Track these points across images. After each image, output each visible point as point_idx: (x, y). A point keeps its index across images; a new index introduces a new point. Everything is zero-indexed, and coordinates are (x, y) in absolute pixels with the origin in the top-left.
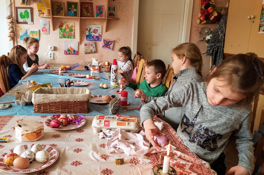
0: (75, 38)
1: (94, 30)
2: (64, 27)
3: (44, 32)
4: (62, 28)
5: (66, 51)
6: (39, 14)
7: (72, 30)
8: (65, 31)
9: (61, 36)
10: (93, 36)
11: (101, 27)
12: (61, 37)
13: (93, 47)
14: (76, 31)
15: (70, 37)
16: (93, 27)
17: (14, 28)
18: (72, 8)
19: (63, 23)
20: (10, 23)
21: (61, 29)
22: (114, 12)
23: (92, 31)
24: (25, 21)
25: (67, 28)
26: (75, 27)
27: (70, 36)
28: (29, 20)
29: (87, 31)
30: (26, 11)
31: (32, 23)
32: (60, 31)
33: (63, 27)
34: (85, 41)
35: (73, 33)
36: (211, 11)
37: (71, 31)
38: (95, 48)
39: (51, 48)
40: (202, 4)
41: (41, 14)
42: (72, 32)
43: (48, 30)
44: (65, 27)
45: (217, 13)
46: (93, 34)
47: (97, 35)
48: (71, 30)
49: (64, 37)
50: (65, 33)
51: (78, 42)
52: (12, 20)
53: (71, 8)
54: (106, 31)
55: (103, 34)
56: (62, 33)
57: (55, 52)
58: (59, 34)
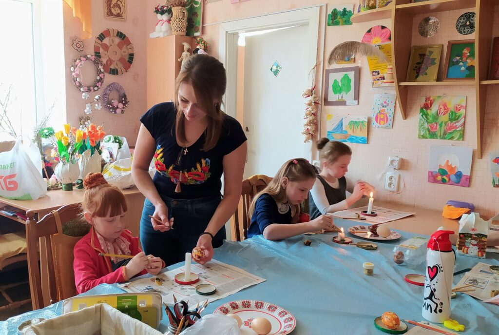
0: (463, 140)
2: (434, 109)
3: (380, 122)
4: (429, 111)
5: (434, 174)
6: (374, 80)
7: (456, 116)
8: (437, 119)
9: (422, 133)
12: (423, 136)
14: (468, 119)
15: (450, 136)
17: (318, 114)
18: (461, 59)
19: (431, 99)
20: (310, 104)
21: (426, 115)
24: (340, 98)
25: (442, 110)
26: (468, 108)
27: (451, 133)
28: (349, 97)
30: (346, 77)
31: (356, 102)
32: (421, 120)
33: (431, 110)
35: (458, 124)
37: (455, 120)
39: (392, 162)
41: (378, 80)
42: (458, 122)
43: (390, 118)
44: (437, 110)
48: (454, 118)
49: (433, 135)
50: (437, 126)
52: (315, 97)
53: (458, 58)
56: (426, 125)
57: (403, 173)
58: (418, 127)
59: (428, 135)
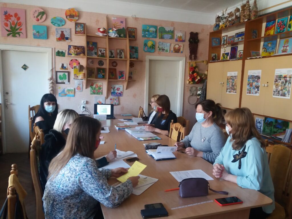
0: (102, 95)
1: (118, 88)
2: (94, 86)
3: (78, 90)
4: (93, 87)
6: (75, 77)
7: (100, 88)
8: (95, 89)
9: (91, 93)
10: (116, 93)
11: (122, 86)
13: (117, 101)
14: (103, 89)
15: (99, 93)
16: (117, 86)
17: (54, 87)
19: (93, 83)
20: (51, 83)
22: (131, 76)
23: (116, 89)
24: (63, 81)
25: (96, 86)
26: (103, 86)
28: (66, 81)
29: (112, 89)
30: (64, 74)
31: (69, 83)
32: (91, 89)
34: (111, 97)
35: (101, 90)
36: (196, 76)
38: (118, 102)
39: (84, 102)
40: (190, 71)
43: (81, 89)
45: (200, 77)
46: (116, 91)
47: (119, 92)
50: (95, 91)
51: (105, 97)
52: (53, 81)
53: (100, 72)
54: (126, 89)
55: (124, 91)
56: (92, 91)
57: (87, 105)
58: (90, 91)
59: (93, 93)
